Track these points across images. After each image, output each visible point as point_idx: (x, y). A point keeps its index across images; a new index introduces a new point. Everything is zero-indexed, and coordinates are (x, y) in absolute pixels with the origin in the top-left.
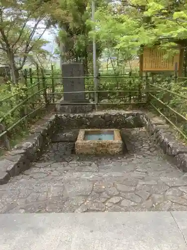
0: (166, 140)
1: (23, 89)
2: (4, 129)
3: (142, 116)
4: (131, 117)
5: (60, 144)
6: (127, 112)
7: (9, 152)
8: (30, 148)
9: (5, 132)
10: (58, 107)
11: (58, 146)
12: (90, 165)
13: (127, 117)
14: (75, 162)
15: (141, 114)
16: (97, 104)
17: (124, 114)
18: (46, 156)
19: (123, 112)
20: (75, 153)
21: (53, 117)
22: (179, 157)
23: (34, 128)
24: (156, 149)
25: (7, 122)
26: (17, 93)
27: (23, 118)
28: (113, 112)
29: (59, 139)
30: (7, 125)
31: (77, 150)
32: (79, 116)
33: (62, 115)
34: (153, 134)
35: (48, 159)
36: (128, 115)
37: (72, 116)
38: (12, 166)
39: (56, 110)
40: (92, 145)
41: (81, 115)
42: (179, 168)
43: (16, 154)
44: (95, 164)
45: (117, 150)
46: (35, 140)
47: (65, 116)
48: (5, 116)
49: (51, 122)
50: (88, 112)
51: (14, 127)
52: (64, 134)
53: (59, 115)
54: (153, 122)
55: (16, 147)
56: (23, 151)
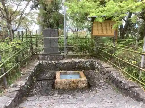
0: (118, 78)
1: (18, 43)
2: (3, 72)
3: (95, 62)
4: (88, 63)
5: (43, 82)
6: (86, 60)
7: (7, 90)
8: (23, 86)
9: (5, 74)
10: (41, 57)
11: (42, 83)
12: (68, 97)
13: (86, 63)
14: (56, 95)
15: (94, 61)
16: (66, 55)
17: (84, 61)
18: (34, 91)
19: (83, 60)
20: (55, 89)
21: (37, 63)
22: (132, 90)
23: (25, 71)
24: (109, 84)
25: (6, 66)
26: (14, 45)
27: (17, 64)
28: (77, 60)
29: (42, 78)
30: (6, 69)
31: (57, 86)
32: (55, 62)
33: (43, 62)
34: (105, 74)
35: (35, 93)
36: (86, 62)
37: (50, 62)
38: (10, 102)
39: (39, 59)
40: (67, 82)
41: (56, 62)
42: (132, 98)
43: (13, 92)
44: (71, 96)
45: (84, 85)
46: (27, 80)
47: (45, 62)
48: (5, 62)
49: (36, 66)
50: (61, 60)
51: (11, 70)
52: (45, 75)
53: (41, 62)
54: (104, 66)
55: (12, 85)
56: (18, 89)
